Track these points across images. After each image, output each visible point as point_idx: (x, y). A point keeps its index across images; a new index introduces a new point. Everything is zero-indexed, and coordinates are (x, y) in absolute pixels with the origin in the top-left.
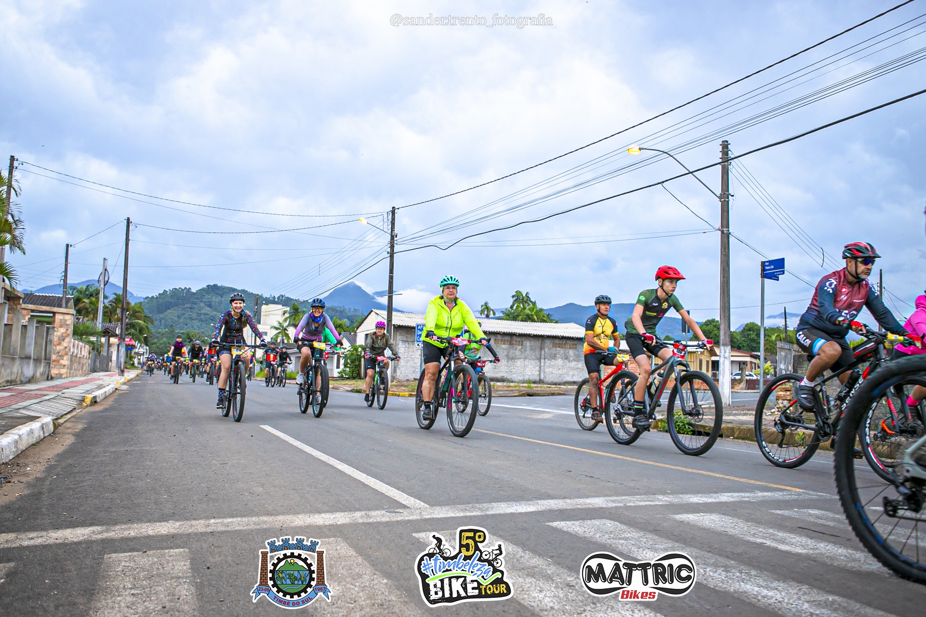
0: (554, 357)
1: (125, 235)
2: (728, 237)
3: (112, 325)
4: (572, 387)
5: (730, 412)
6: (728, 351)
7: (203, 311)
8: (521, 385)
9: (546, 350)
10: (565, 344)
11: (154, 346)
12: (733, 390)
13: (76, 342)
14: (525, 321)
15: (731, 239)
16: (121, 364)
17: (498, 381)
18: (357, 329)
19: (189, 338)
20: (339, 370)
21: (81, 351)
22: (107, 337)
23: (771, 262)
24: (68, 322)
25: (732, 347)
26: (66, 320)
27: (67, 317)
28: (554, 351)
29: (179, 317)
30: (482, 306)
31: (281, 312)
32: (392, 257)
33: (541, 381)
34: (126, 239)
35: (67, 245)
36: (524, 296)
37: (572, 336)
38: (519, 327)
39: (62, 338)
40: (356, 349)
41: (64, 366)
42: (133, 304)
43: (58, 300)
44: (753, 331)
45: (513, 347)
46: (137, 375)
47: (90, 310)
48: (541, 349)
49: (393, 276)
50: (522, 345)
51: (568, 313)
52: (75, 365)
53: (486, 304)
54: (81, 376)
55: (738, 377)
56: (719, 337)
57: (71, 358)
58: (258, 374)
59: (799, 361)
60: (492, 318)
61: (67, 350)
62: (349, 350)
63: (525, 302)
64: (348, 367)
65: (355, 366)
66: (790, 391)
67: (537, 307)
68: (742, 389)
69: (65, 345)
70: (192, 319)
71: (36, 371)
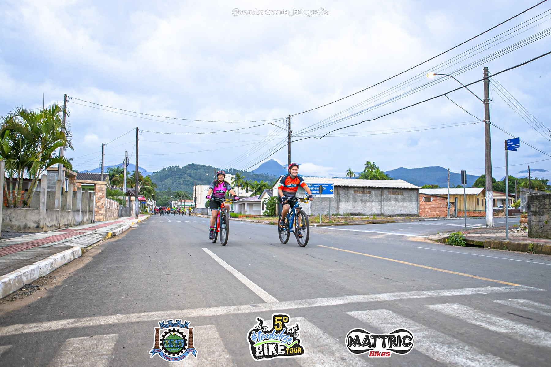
0: (389, 200)
2: (490, 125)
3: (132, 189)
4: (400, 217)
6: (491, 194)
8: (370, 217)
9: (385, 196)
10: (396, 192)
11: (159, 200)
12: (495, 217)
13: (109, 200)
14: (372, 179)
16: (136, 212)
18: (273, 186)
19: (178, 195)
20: (263, 211)
21: (112, 205)
22: (129, 197)
23: (511, 140)
24: (103, 189)
25: (493, 191)
26: (102, 188)
27: (103, 186)
28: (389, 196)
29: (173, 183)
30: (347, 171)
32: (289, 144)
33: (382, 215)
34: (136, 139)
35: (103, 145)
36: (372, 164)
37: (400, 187)
38: (368, 183)
39: (100, 199)
40: (273, 199)
41: (102, 214)
43: (99, 176)
44: (510, 180)
45: (365, 195)
46: (147, 218)
47: (119, 181)
48: (382, 195)
49: (290, 156)
50: (370, 193)
51: (400, 173)
52: (109, 213)
53: (350, 170)
54: (113, 219)
55: (501, 209)
57: (106, 210)
59: (531, 199)
60: (353, 178)
61: (103, 205)
62: (269, 200)
63: (373, 168)
64: (269, 210)
65: (273, 208)
67: (379, 171)
68: (503, 216)
69: (102, 202)
70: (180, 184)
71: (84, 219)
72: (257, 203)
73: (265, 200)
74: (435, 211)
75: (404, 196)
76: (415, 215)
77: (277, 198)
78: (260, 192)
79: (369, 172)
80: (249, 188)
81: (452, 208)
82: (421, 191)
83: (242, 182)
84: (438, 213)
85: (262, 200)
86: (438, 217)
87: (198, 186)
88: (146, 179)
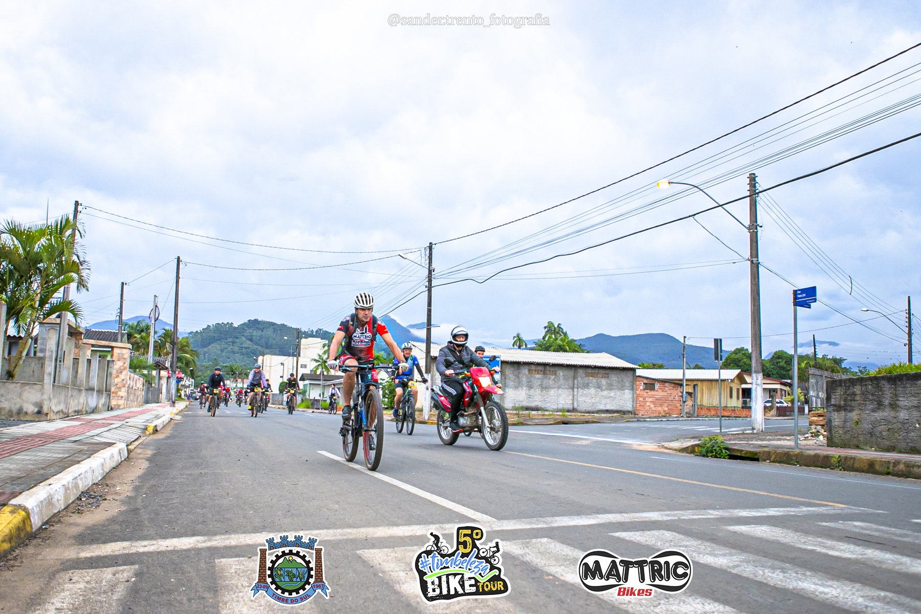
0: (586, 386)
1: (176, 273)
2: (758, 267)
3: (161, 359)
4: (605, 415)
5: (764, 437)
6: (760, 379)
7: (244, 345)
8: (556, 413)
9: (579, 379)
10: (597, 373)
11: (199, 378)
12: (765, 417)
13: (132, 375)
14: (556, 352)
15: (761, 268)
16: (172, 396)
17: (533, 410)
19: (232, 371)
21: (136, 384)
22: (158, 370)
23: (803, 291)
24: (125, 356)
25: (764, 375)
26: (123, 354)
27: (124, 351)
28: (586, 380)
29: (222, 351)
30: (514, 337)
31: (322, 344)
32: (430, 291)
33: (574, 410)
34: (177, 276)
35: (123, 284)
36: (556, 326)
37: (604, 365)
38: (552, 357)
39: (120, 371)
41: (122, 397)
42: (180, 338)
43: (113, 335)
44: (782, 358)
45: (547, 377)
46: (186, 407)
47: (141, 344)
48: (574, 378)
49: (431, 309)
50: (555, 374)
52: (132, 396)
53: (518, 335)
54: (136, 407)
55: (769, 404)
56: (750, 366)
57: (128, 391)
58: (300, 404)
59: (832, 386)
60: (524, 349)
61: (124, 382)
62: (387, 381)
63: (557, 333)
64: (387, 398)
66: (822, 416)
67: (568, 338)
68: (772, 416)
69: (123, 378)
70: (234, 352)
71: (99, 403)
73: (381, 381)
74: (661, 405)
75: (610, 380)
76: (629, 412)
79: (552, 340)
81: (690, 403)
82: (639, 372)
84: (666, 409)
86: (667, 415)
87: (266, 356)
88: (183, 342)
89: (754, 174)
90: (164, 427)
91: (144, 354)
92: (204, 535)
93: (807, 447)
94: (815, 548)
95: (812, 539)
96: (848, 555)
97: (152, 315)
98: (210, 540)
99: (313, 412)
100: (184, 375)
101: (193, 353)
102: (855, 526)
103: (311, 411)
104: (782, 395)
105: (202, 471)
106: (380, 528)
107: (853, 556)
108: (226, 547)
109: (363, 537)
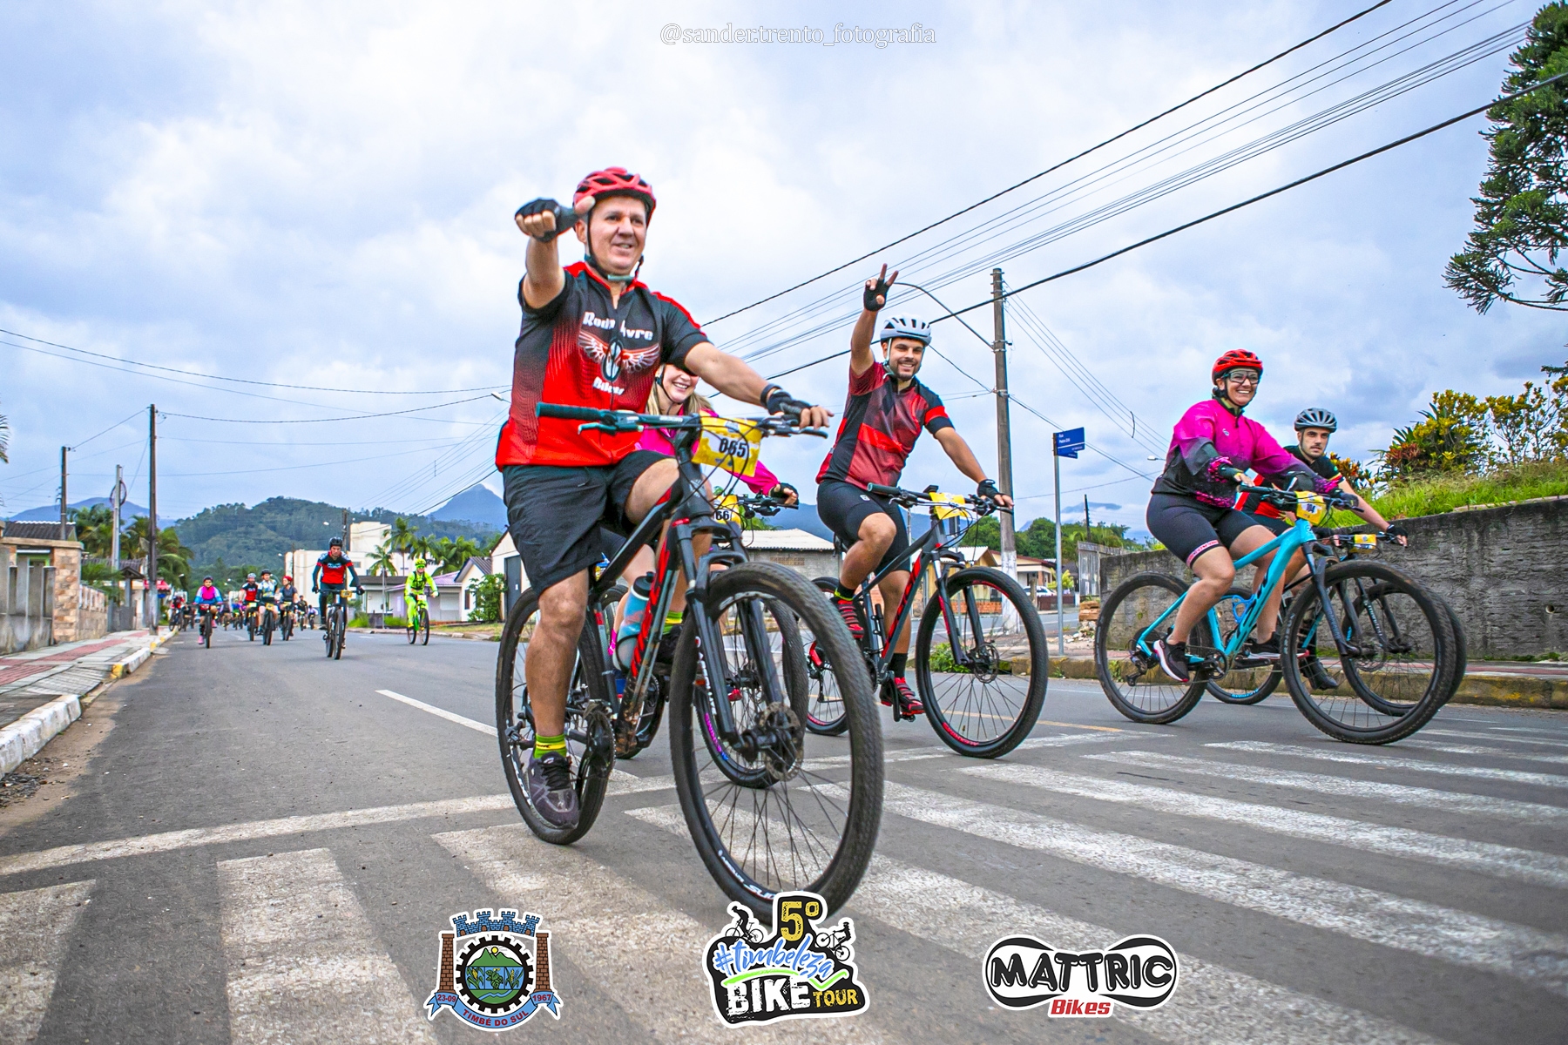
2: (1007, 401)
3: (133, 563)
6: (1012, 558)
7: (263, 537)
13: (86, 589)
15: (1011, 404)
16: (152, 618)
18: (493, 550)
20: (469, 611)
21: (94, 602)
22: (128, 580)
23: (1067, 434)
24: (74, 561)
25: (1018, 553)
26: (70, 558)
27: (71, 553)
31: (380, 533)
35: (64, 449)
37: (797, 547)
39: (66, 585)
40: (492, 581)
41: (71, 624)
43: (53, 529)
44: (1045, 529)
47: (99, 541)
52: (87, 622)
54: (95, 638)
56: (999, 540)
57: (80, 614)
58: (352, 622)
59: (1107, 566)
61: (74, 601)
62: (482, 582)
64: (480, 607)
65: (492, 604)
66: (1097, 607)
69: (72, 594)
71: (33, 634)
72: (449, 593)
73: (473, 583)
75: (806, 570)
77: (502, 579)
78: (457, 566)
80: (428, 556)
83: (413, 540)
85: (465, 585)
87: (297, 552)
88: (166, 534)
89: (1000, 270)
90: (140, 666)
91: (104, 557)
92: (199, 827)
93: (1075, 651)
94: (1077, 791)
95: (1075, 779)
96: (1119, 798)
97: (115, 496)
98: (209, 834)
99: (373, 632)
100: (170, 586)
101: (183, 551)
102: (1131, 757)
103: (369, 630)
104: (1044, 581)
105: (199, 730)
106: (467, 800)
107: (1126, 799)
108: (233, 843)
109: (442, 814)
